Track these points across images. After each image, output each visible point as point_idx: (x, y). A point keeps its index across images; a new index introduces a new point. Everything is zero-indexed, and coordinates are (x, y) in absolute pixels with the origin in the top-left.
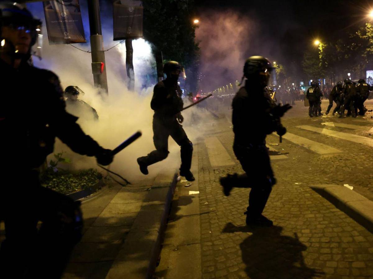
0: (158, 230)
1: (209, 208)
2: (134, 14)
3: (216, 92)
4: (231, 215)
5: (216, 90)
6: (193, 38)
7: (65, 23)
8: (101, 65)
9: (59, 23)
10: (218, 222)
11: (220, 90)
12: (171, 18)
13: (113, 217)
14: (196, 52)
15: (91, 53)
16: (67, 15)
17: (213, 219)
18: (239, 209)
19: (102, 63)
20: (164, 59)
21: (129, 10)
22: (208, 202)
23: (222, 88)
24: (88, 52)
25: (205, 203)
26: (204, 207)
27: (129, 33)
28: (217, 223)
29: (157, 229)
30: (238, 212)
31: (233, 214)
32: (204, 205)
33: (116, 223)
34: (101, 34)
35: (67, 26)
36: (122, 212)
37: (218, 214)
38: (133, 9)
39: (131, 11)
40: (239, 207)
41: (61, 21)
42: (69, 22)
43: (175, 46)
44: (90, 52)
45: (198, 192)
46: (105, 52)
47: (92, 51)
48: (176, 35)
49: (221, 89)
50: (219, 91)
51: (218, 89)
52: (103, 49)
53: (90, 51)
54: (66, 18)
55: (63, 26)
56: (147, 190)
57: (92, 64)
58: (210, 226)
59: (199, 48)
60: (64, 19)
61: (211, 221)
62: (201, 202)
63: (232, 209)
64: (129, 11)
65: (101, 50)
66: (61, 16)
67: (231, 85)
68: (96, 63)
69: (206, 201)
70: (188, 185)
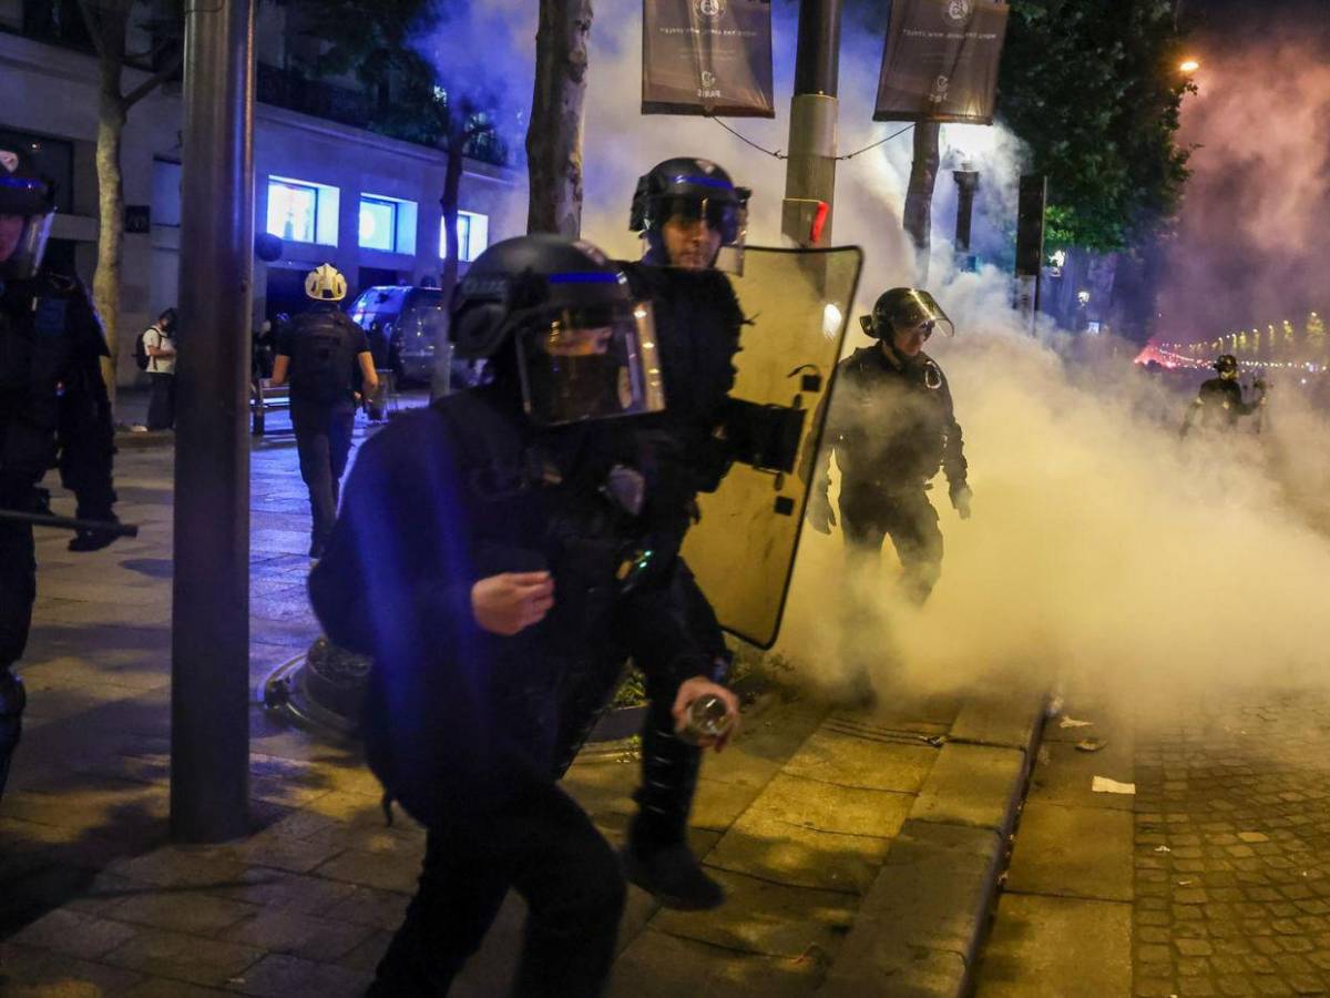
0: (966, 954)
1: (1174, 877)
2: (967, 29)
3: (1221, 348)
4: (1267, 932)
5: (1225, 339)
6: (1166, 132)
7: (708, 40)
8: (818, 210)
9: (689, 38)
10: (1209, 952)
11: (1238, 340)
12: (1099, 50)
13: (786, 841)
14: (1172, 186)
15: (786, 160)
16: (720, 12)
17: (1186, 935)
18: (1303, 912)
19: (821, 203)
20: (1049, 204)
21: (950, 11)
22: (1169, 845)
23: (1250, 336)
24: (776, 154)
25: (1160, 849)
26: (1152, 863)
27: (938, 99)
28: (1207, 958)
29: (960, 946)
30: (1298, 924)
31: (1279, 933)
32: (1150, 857)
33: (798, 873)
34: (834, 94)
35: (716, 50)
36: (823, 824)
37: (1209, 913)
38: (965, 9)
39: (958, 17)
40: (1303, 899)
41: (697, 31)
42: (722, 36)
43: (1099, 158)
44: (783, 157)
45: (1130, 789)
46: (838, 162)
47: (789, 152)
48: (1106, 116)
49: (1243, 338)
50: (1235, 346)
51: (1232, 338)
52: (833, 148)
53: (785, 152)
54: (715, 21)
55: (700, 51)
56: (929, 741)
57: (785, 202)
58: (1175, 965)
59: (1185, 173)
60: (706, 23)
61: (1179, 943)
62: (1142, 839)
63: (1276, 902)
64: (947, 14)
65: (826, 153)
66: (699, 11)
67: (1288, 329)
68: (800, 203)
69: (1163, 840)
70: (1092, 747)
